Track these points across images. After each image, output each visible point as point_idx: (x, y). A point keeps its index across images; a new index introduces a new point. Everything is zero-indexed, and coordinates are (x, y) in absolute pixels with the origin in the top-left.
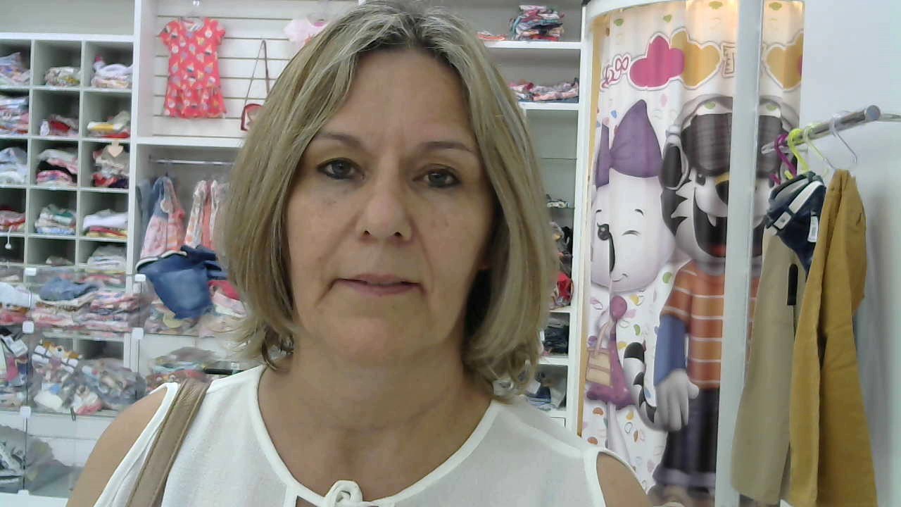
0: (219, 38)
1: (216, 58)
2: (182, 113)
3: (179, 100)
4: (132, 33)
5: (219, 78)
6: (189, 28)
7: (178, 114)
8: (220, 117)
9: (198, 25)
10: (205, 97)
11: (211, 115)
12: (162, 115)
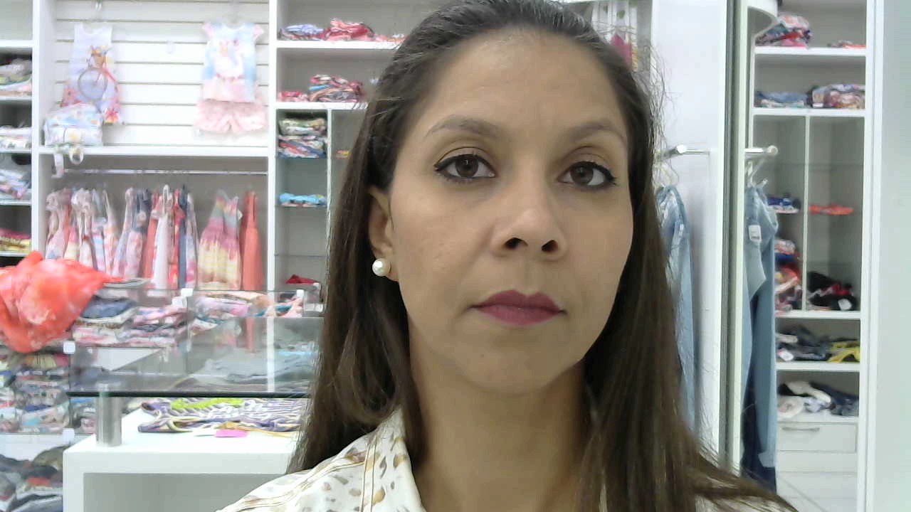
4: (30, 38)
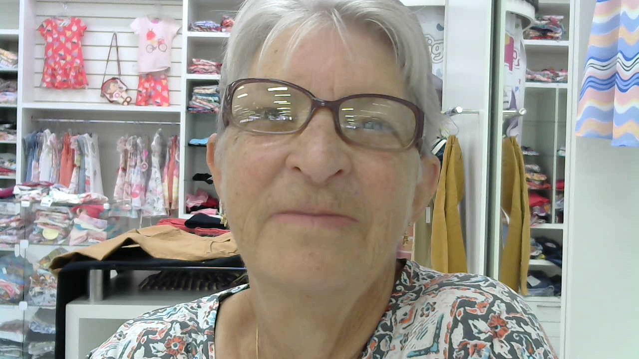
0: (82, 31)
1: (80, 46)
2: (56, 85)
3: (53, 76)
4: (18, 28)
5: (83, 60)
6: (61, 24)
7: (53, 86)
8: (84, 88)
9: (66, 22)
10: (73, 74)
11: (77, 86)
12: (40, 87)
